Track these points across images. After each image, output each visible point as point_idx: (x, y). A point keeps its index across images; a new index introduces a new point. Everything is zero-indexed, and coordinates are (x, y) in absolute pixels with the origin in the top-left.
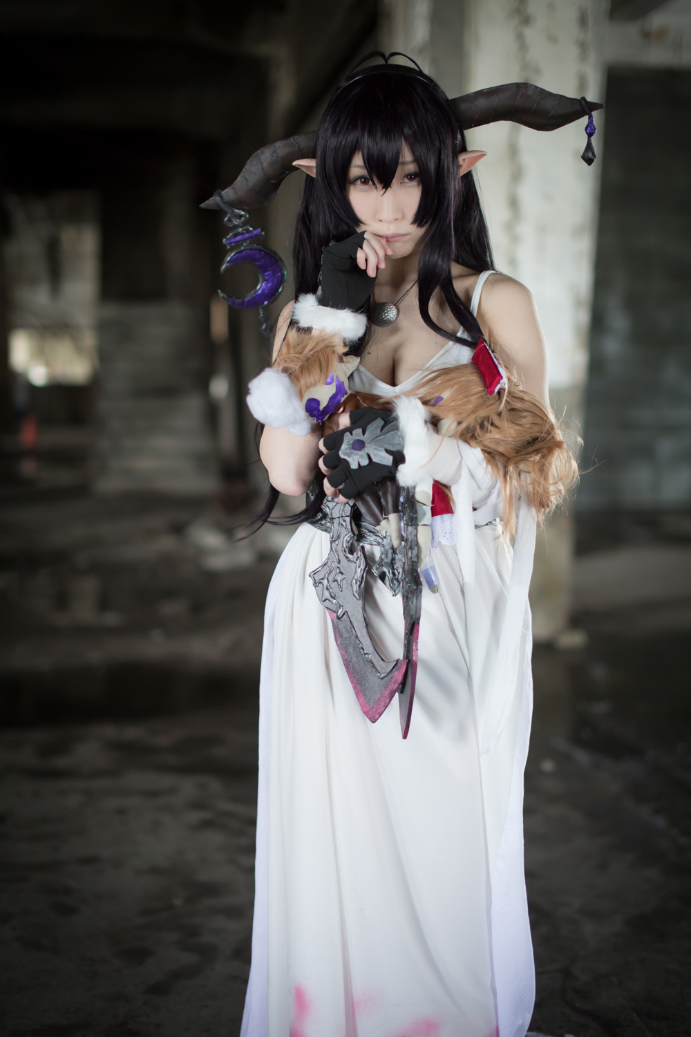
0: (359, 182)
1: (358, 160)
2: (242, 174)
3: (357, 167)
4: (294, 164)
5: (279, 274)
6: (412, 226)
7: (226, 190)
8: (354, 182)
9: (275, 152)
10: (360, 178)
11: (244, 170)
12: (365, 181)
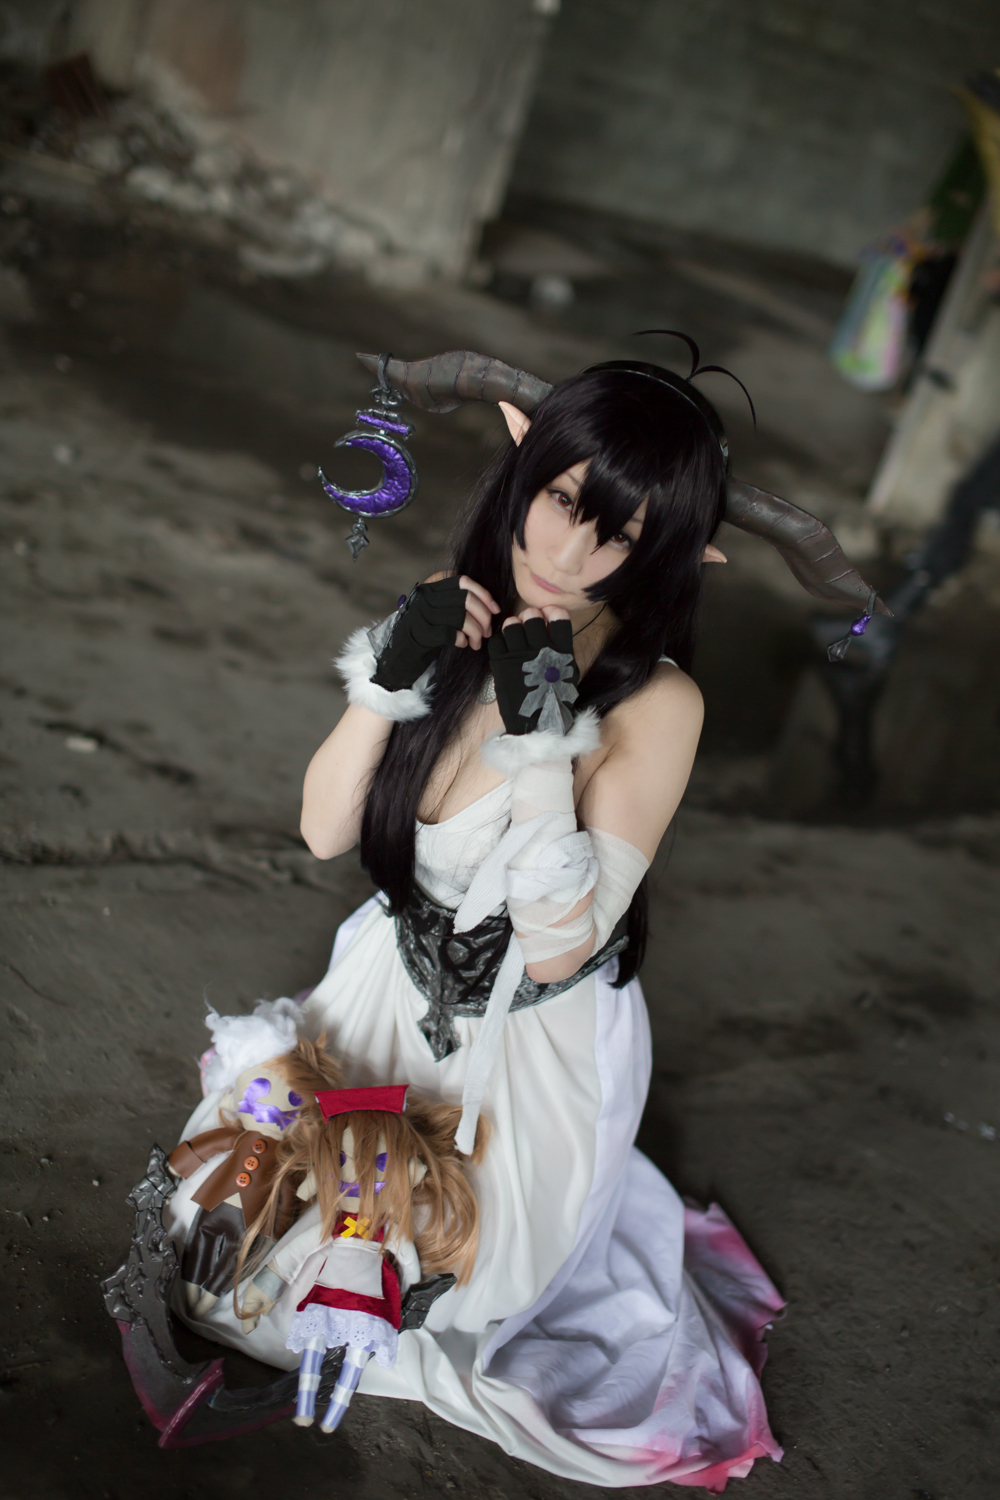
0: (557, 496)
1: (578, 471)
2: (430, 360)
3: (572, 479)
4: (504, 406)
5: (406, 491)
6: (581, 592)
7: (399, 362)
8: (552, 492)
9: (485, 369)
10: (564, 494)
11: (435, 358)
12: (565, 499)
